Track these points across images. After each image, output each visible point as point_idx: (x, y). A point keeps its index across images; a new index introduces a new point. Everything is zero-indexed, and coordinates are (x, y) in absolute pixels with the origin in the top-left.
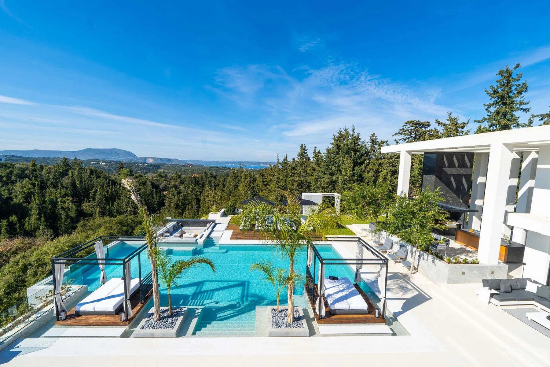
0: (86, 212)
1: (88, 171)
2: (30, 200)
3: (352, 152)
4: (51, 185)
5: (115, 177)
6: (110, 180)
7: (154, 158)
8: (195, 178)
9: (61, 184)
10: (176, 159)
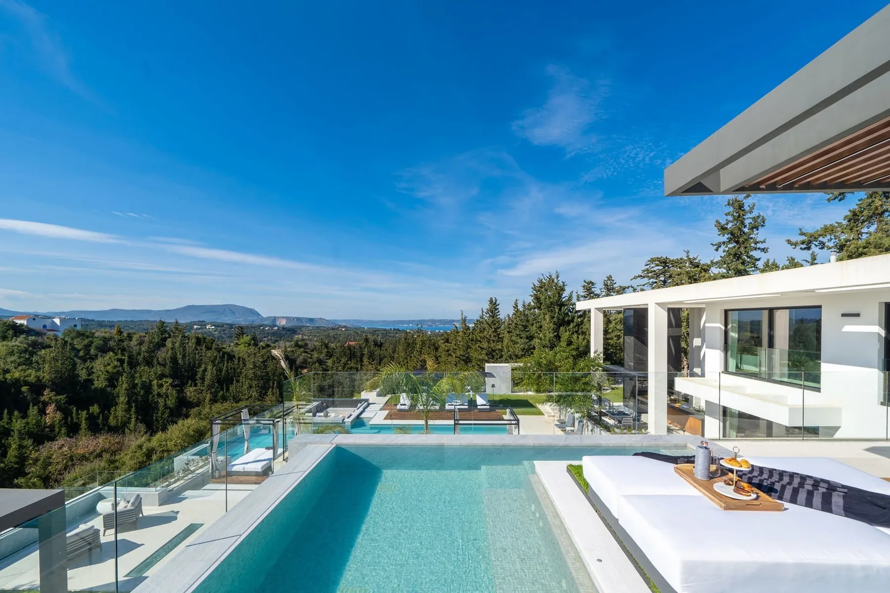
0: (191, 400)
1: (194, 340)
2: (116, 383)
3: (556, 307)
4: (144, 362)
5: (231, 348)
6: (224, 353)
7: (287, 318)
8: (349, 348)
9: (158, 360)
10: (321, 319)
